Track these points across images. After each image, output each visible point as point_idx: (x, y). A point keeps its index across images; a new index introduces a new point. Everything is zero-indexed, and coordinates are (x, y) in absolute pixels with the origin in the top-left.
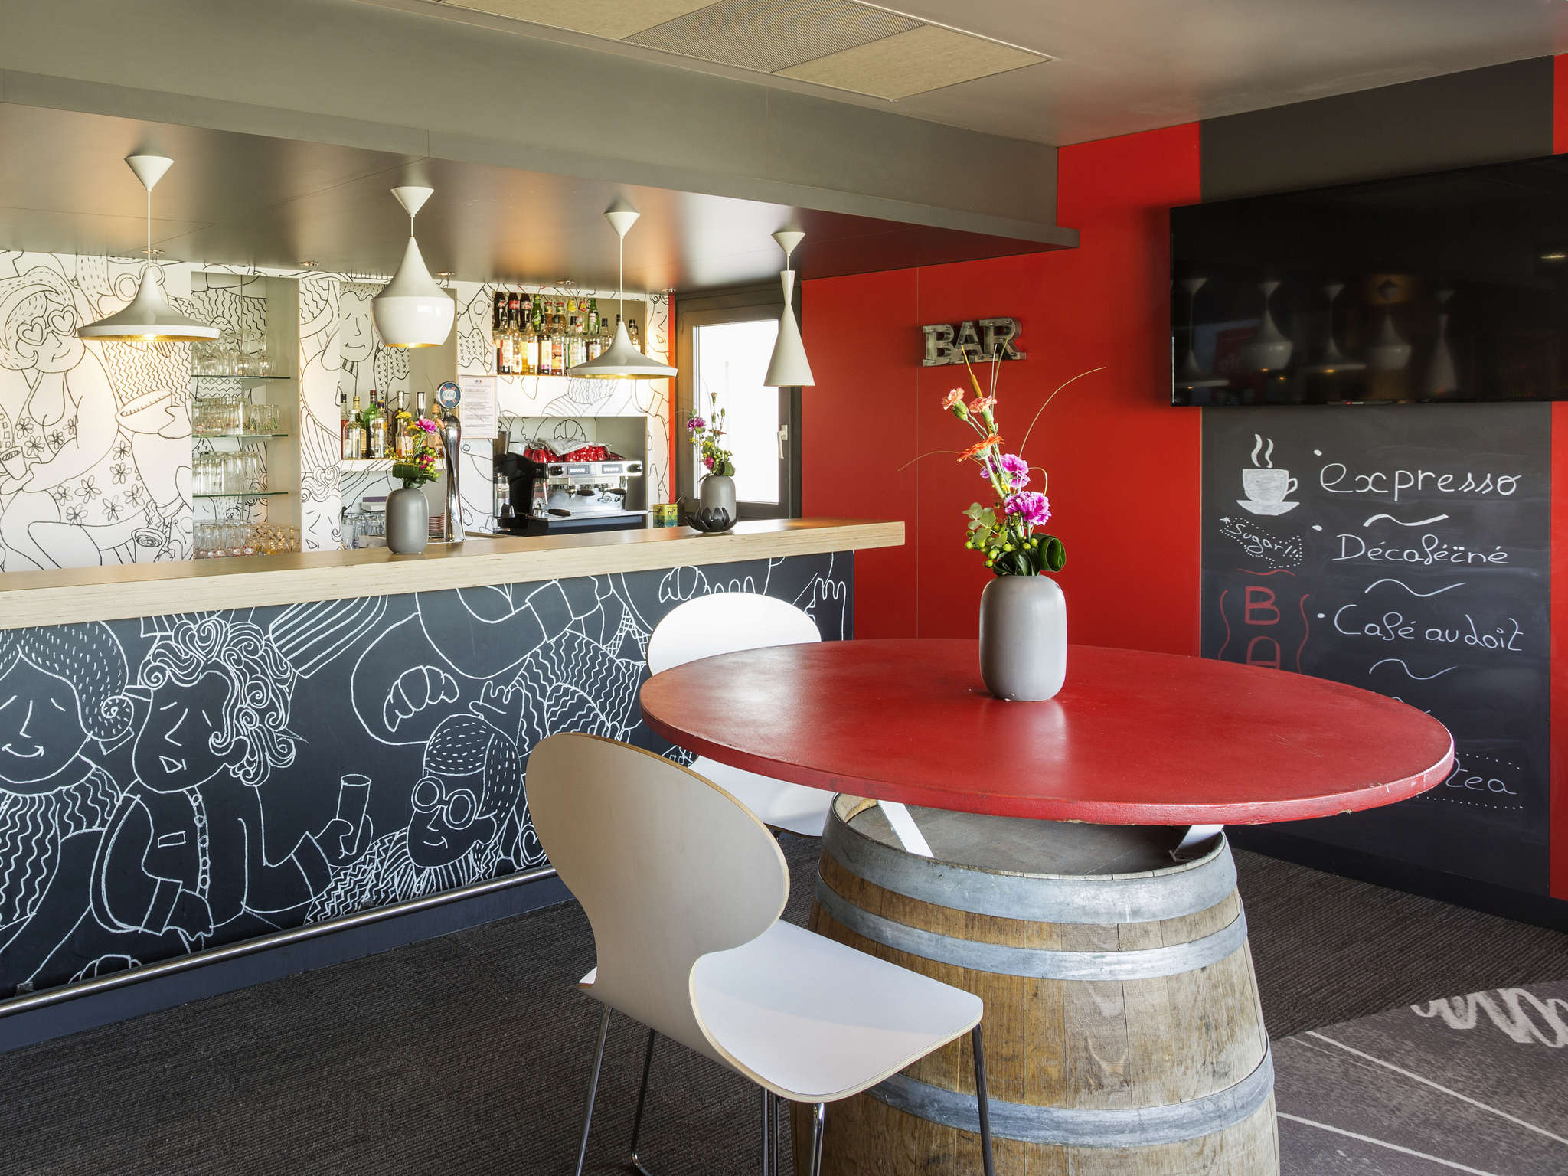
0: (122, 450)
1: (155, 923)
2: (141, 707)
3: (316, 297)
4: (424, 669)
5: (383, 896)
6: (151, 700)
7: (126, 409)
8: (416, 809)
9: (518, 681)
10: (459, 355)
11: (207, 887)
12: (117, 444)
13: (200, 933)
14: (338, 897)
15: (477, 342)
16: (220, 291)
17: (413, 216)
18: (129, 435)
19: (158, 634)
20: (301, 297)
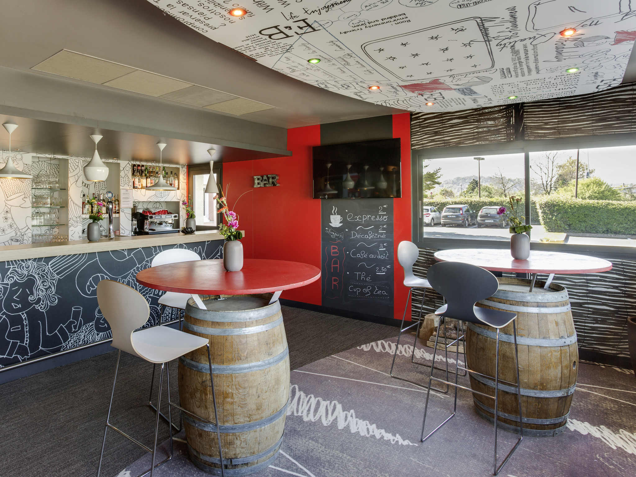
0: (7, 212)
1: (10, 354)
2: (5, 289)
3: (74, 165)
4: (99, 275)
5: (86, 342)
6: (9, 287)
7: (9, 199)
8: (97, 316)
9: (129, 278)
10: (121, 183)
11: (28, 342)
12: (5, 210)
13: (26, 357)
14: (72, 343)
15: (126, 179)
16: (43, 162)
17: (96, 143)
18: (9, 207)
19: (12, 267)
20: (69, 164)
